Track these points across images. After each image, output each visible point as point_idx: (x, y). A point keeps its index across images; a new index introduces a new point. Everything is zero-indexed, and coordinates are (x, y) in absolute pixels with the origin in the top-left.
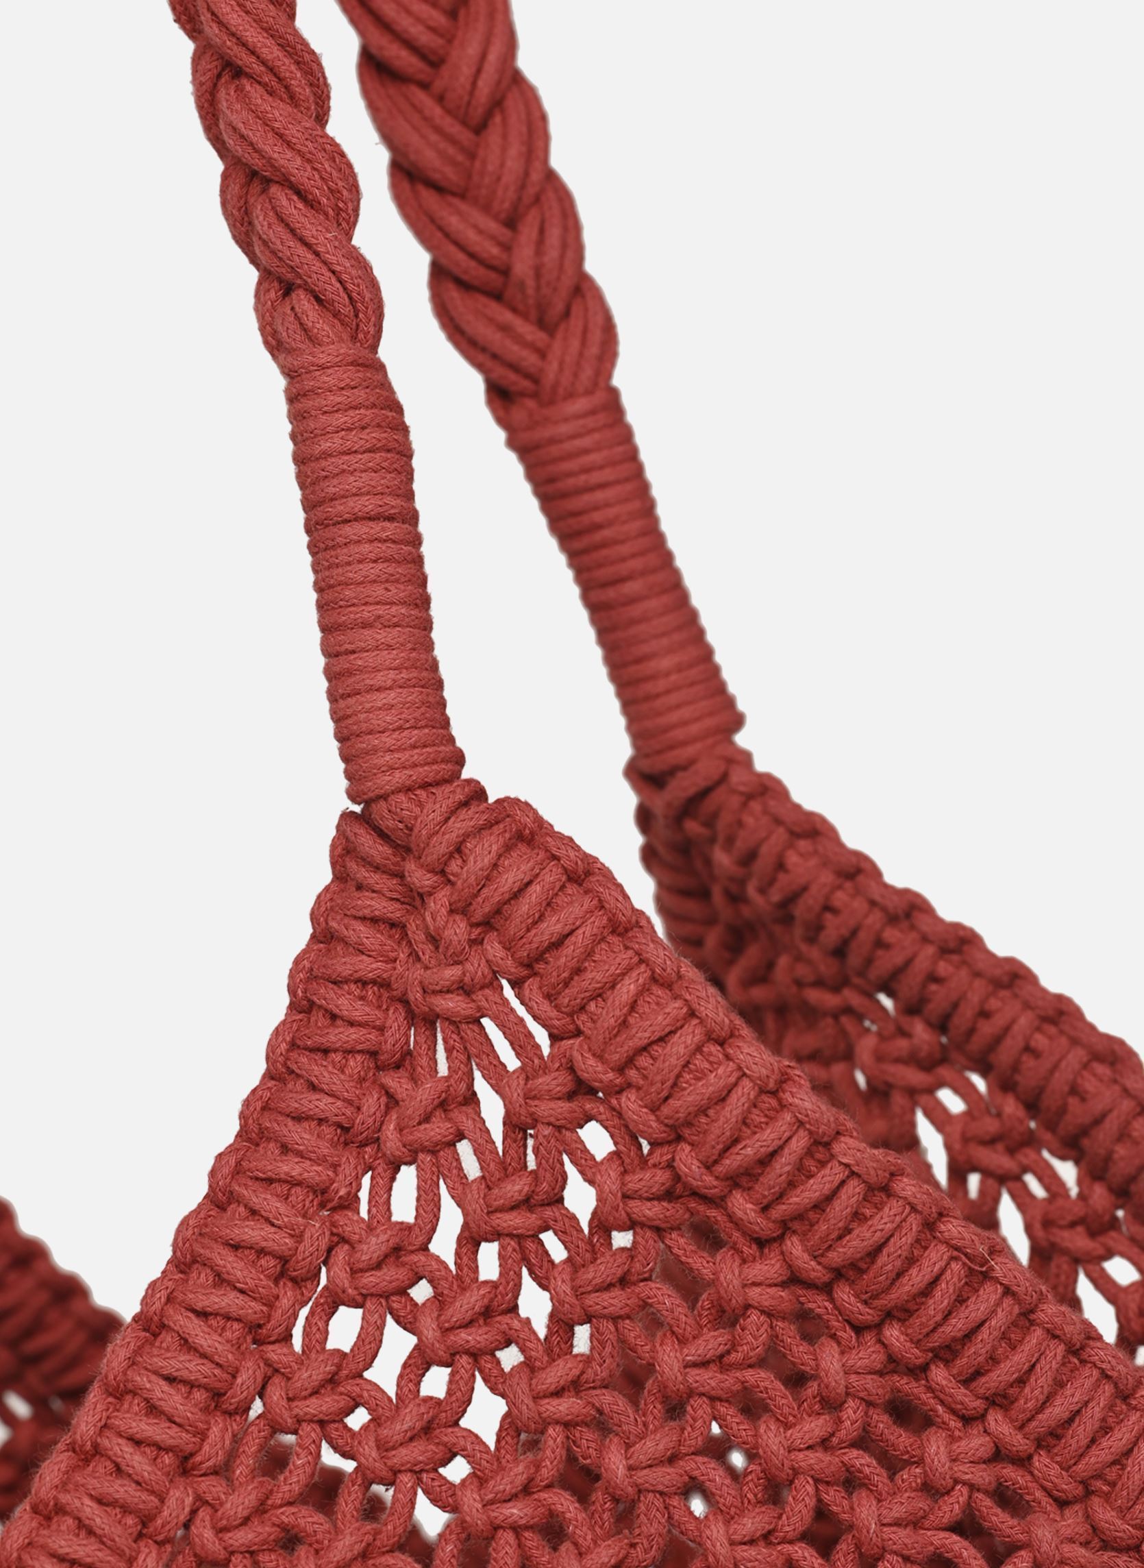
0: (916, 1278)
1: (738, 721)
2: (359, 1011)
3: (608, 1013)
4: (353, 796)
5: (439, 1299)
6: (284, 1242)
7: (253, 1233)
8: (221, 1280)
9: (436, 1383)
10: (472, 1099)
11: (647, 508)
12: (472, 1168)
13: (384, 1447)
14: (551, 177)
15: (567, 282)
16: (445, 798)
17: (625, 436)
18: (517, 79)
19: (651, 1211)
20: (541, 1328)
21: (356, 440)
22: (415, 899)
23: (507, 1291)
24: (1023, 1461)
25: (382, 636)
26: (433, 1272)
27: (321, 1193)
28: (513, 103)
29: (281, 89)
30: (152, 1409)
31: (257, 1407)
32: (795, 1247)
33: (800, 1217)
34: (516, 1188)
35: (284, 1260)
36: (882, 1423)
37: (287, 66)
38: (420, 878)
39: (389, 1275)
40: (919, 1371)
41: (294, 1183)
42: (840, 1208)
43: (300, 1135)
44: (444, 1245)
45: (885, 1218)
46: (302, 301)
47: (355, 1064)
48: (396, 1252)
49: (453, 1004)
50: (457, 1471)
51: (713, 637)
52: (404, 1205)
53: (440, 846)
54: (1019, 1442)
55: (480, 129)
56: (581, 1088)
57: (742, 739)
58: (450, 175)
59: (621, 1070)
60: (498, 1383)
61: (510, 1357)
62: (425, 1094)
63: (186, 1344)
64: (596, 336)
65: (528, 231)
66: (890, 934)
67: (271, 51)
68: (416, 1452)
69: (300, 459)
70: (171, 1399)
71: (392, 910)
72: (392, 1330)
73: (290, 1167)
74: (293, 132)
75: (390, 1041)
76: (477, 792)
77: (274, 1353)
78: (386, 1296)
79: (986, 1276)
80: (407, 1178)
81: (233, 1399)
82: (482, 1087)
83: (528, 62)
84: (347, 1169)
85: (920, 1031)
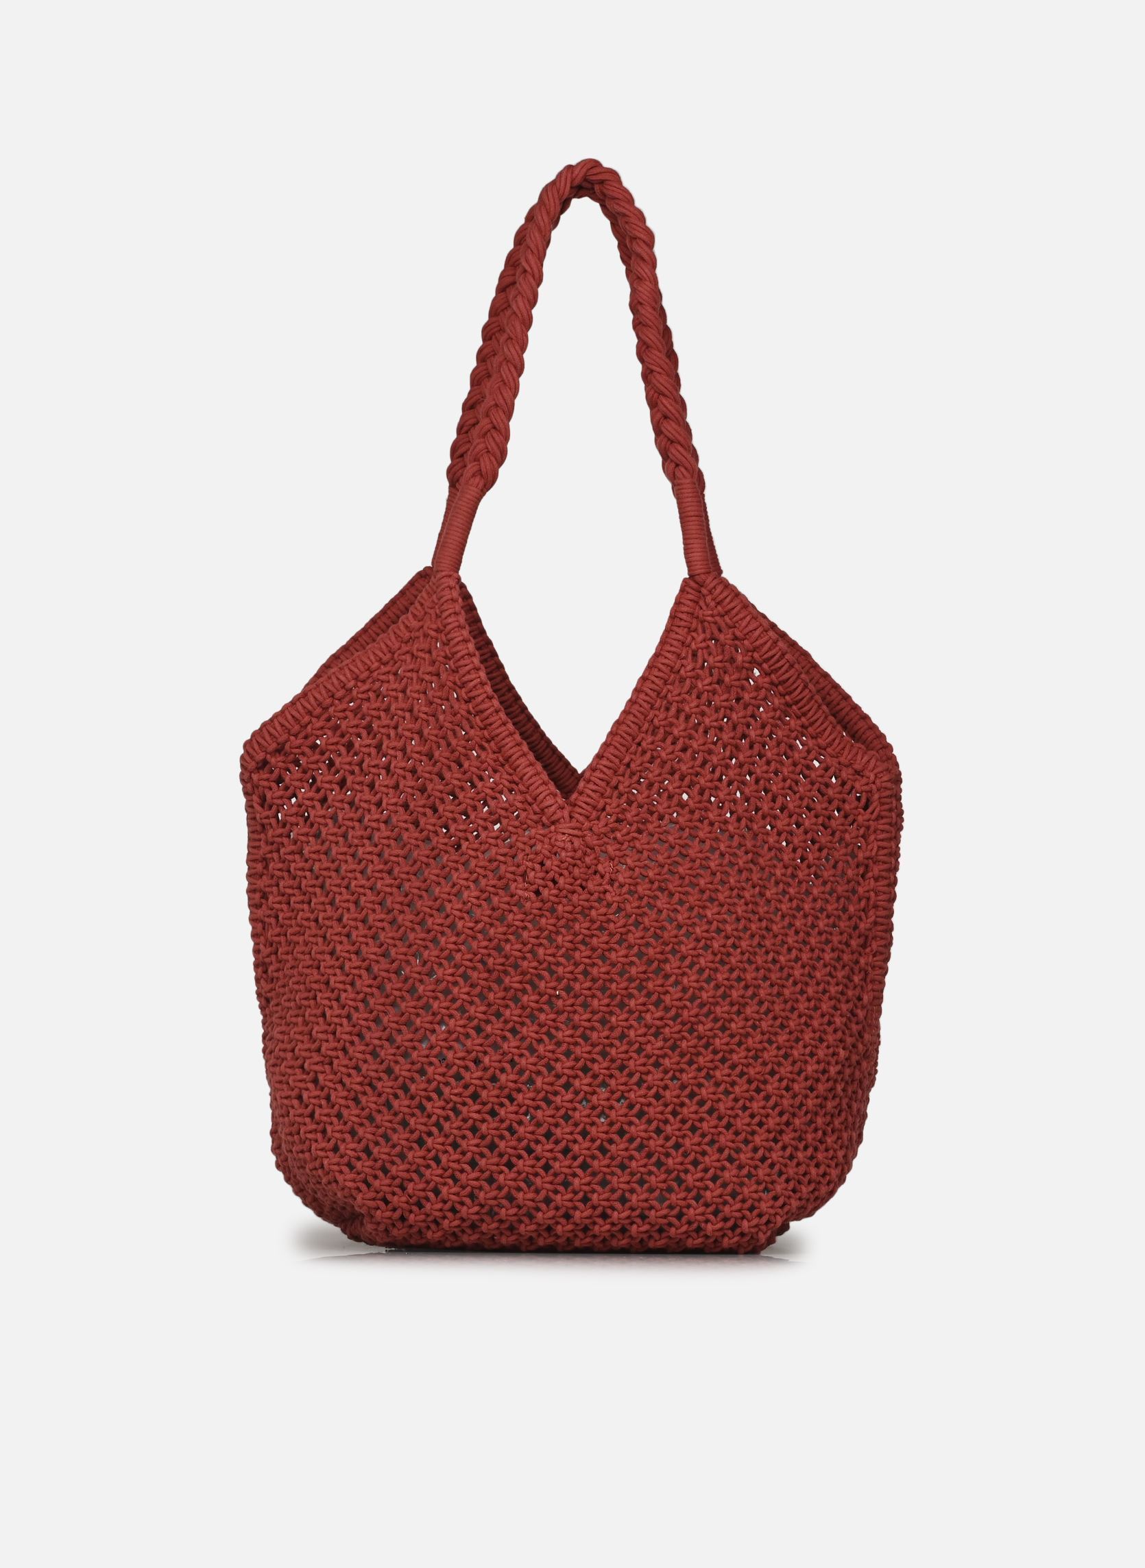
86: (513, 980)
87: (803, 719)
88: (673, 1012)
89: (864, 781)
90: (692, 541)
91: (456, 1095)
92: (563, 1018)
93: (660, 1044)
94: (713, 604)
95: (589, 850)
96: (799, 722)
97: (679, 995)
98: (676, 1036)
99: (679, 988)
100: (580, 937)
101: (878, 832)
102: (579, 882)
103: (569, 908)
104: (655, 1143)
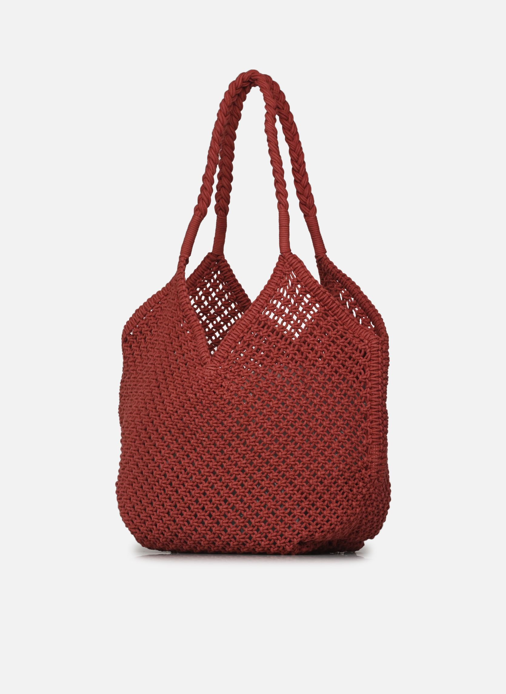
0: (328, 302)
1: (326, 252)
2: (279, 273)
3: (301, 274)
4: (281, 253)
5: (284, 300)
6: (270, 293)
7: (267, 292)
8: (264, 296)
9: (283, 307)
10: (288, 282)
11: (318, 229)
12: (288, 288)
13: (277, 313)
14: (311, 194)
15: (312, 205)
16: (288, 253)
17: (317, 221)
18: (309, 183)
19: (303, 293)
20: (293, 303)
21: (285, 219)
22: (285, 263)
23: (290, 299)
24: (338, 321)
25: (284, 238)
26: (283, 297)
27: (274, 289)
28: (308, 186)
29: (281, 184)
30: (256, 307)
31: (266, 308)
32: (316, 298)
33: (317, 294)
34: (291, 290)
35: (270, 295)
36: (324, 315)
37: (282, 182)
38: (285, 261)
39: (279, 297)
40: (328, 311)
41: (271, 288)
42: (320, 294)
43: (273, 284)
44: (285, 295)
45: (325, 296)
46: (281, 205)
47: (278, 278)
48: (280, 295)
49: (287, 273)
50: (284, 315)
51: (324, 243)
52: (281, 291)
53: (287, 258)
54: (337, 319)
55: (305, 188)
56: (298, 281)
57: (326, 254)
58: (301, 193)
59: (302, 279)
60: (288, 308)
61: (290, 306)
62: (284, 281)
63: (260, 302)
64: (314, 211)
65: (308, 199)
66: (337, 274)
67: (281, 180)
68: (280, 313)
69: (279, 220)
70: (258, 306)
71: (283, 264)
72: (279, 302)
73: (271, 287)
74: (282, 188)
75: (282, 276)
76: (292, 253)
77: (268, 303)
78: (279, 299)
79: (335, 302)
80: (282, 289)
81: (264, 307)
82: (289, 281)
83: (310, 181)
84: (276, 287)
85: (340, 284)
86: (187, 433)
87: (335, 317)
88: (250, 447)
89: (363, 344)
90: (283, 238)
91: (164, 483)
92: (206, 450)
93: (245, 461)
94: (288, 266)
95: (218, 376)
96: (333, 318)
97: (254, 440)
98: (252, 458)
99: (254, 437)
100: (213, 414)
101: (371, 367)
102: (213, 390)
103: (208, 402)
104: (239, 505)
